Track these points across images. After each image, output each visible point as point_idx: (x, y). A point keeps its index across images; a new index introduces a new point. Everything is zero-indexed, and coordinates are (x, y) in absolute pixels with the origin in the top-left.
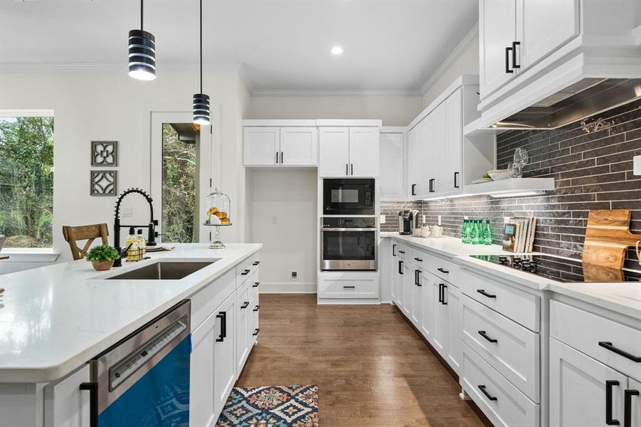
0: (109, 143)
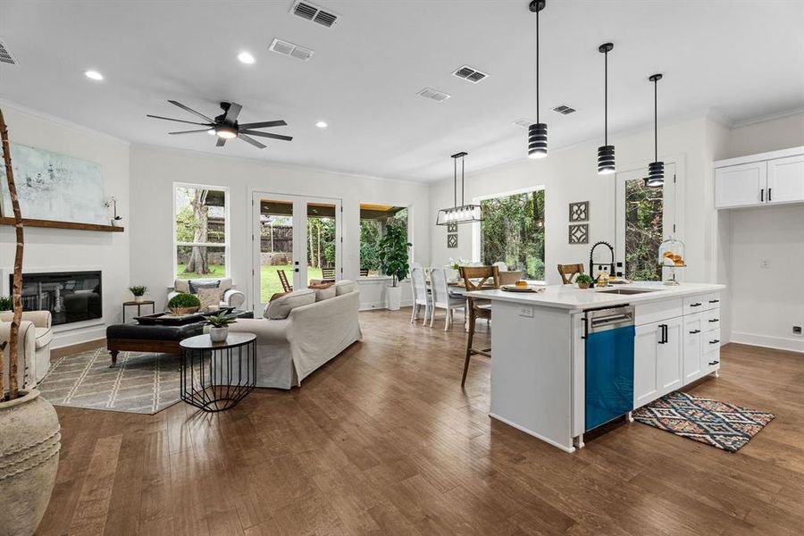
0: (582, 203)
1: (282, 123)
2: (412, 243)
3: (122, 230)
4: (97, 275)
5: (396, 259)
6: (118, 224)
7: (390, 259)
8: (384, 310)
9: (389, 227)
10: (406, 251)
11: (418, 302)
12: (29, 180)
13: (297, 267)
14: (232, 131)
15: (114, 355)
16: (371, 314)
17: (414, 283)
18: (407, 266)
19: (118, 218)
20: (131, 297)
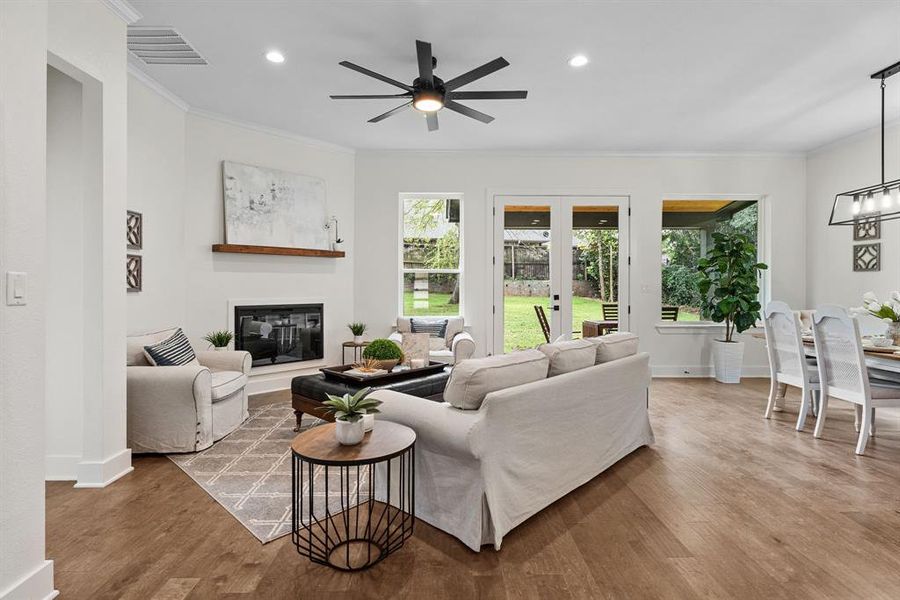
1: (500, 63)
2: (768, 263)
3: (342, 254)
4: (319, 308)
5: (733, 293)
6: (339, 248)
7: (721, 292)
8: (707, 380)
9: (719, 238)
10: (753, 279)
11: (783, 378)
12: (252, 202)
13: (557, 303)
14: (436, 98)
15: (299, 414)
16: (682, 386)
17: (773, 340)
18: (757, 306)
19: (338, 241)
20: (350, 337)
